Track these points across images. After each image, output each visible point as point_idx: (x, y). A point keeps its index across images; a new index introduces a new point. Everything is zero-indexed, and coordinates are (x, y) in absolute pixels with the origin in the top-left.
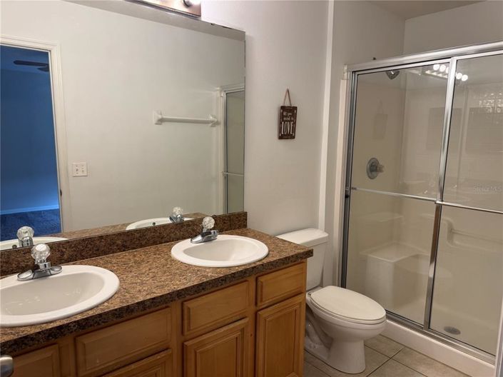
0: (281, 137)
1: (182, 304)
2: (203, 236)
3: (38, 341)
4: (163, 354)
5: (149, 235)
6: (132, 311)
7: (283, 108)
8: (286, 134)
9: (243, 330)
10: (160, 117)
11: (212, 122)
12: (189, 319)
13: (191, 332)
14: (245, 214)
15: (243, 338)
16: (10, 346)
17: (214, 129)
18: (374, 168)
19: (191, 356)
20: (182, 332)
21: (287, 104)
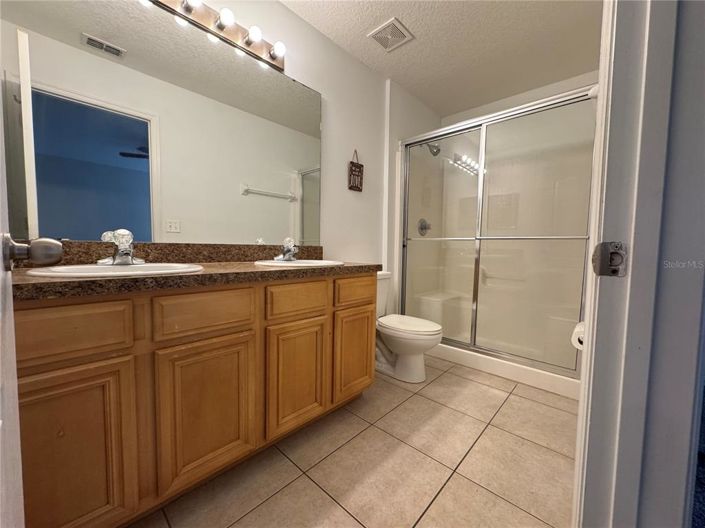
0: (351, 188)
1: (266, 288)
2: (284, 255)
3: (108, 289)
4: (246, 334)
5: (234, 252)
6: (215, 281)
7: (351, 163)
8: (355, 187)
9: (322, 325)
10: (246, 188)
11: (290, 197)
12: (272, 303)
13: (274, 317)
14: (321, 248)
15: (322, 333)
16: (73, 288)
17: (292, 204)
18: (424, 228)
19: (273, 340)
20: (266, 318)
21: (355, 161)
